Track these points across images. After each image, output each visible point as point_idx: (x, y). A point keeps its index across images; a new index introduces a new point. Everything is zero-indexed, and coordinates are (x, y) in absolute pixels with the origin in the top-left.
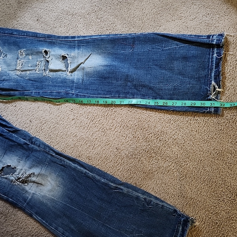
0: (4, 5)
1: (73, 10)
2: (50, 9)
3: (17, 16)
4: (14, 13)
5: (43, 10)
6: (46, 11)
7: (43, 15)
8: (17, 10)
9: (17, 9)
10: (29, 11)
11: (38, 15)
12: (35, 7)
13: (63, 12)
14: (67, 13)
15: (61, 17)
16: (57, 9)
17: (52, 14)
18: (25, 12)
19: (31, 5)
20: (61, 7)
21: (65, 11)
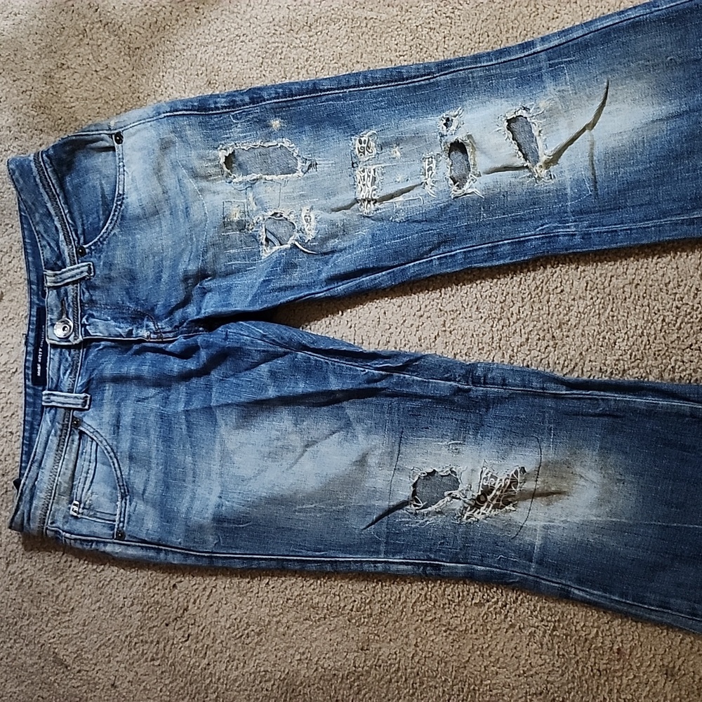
0: (90, 76)
1: (303, 11)
2: (232, 36)
3: (142, 96)
4: (128, 89)
5: (211, 48)
6: (224, 47)
7: (219, 61)
8: (134, 78)
9: (134, 72)
10: (171, 67)
11: (204, 68)
12: (184, 47)
13: (277, 28)
14: (289, 27)
15: (277, 44)
16: (253, 26)
17: (244, 48)
18: (161, 74)
19: (170, 47)
20: (264, 14)
21: (281, 24)
